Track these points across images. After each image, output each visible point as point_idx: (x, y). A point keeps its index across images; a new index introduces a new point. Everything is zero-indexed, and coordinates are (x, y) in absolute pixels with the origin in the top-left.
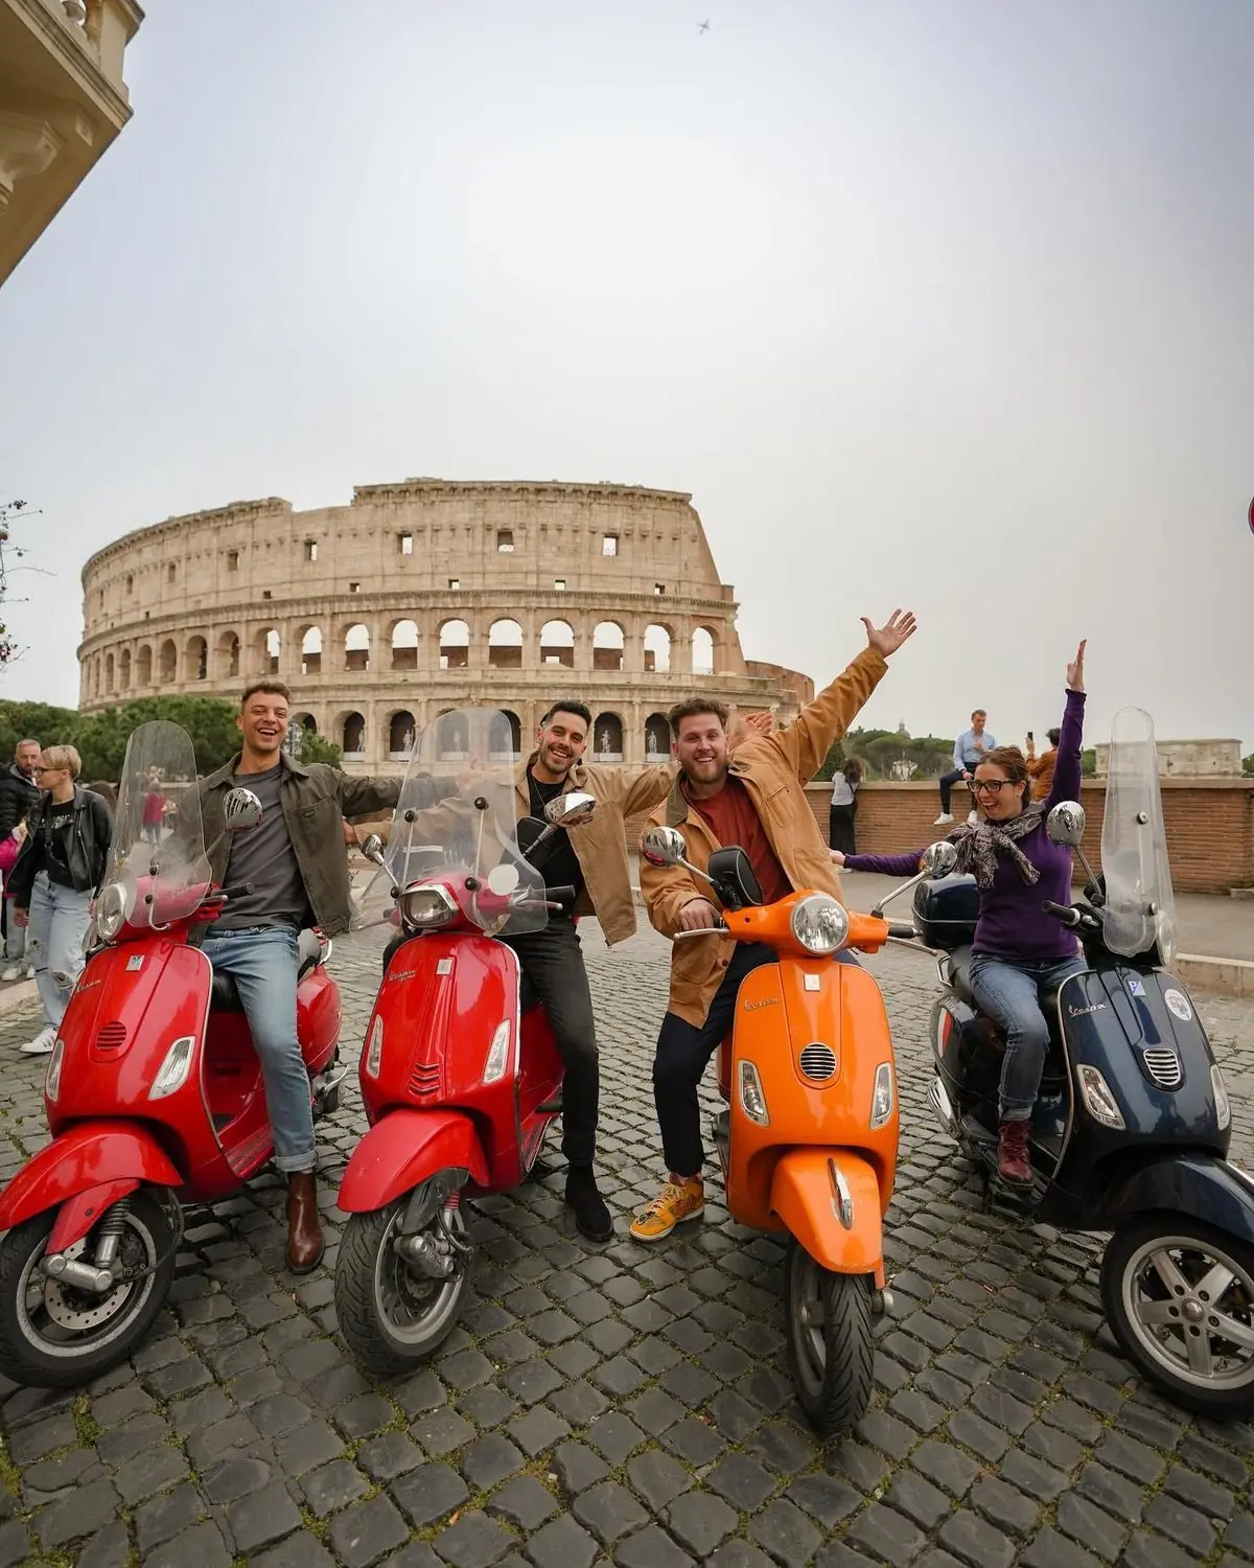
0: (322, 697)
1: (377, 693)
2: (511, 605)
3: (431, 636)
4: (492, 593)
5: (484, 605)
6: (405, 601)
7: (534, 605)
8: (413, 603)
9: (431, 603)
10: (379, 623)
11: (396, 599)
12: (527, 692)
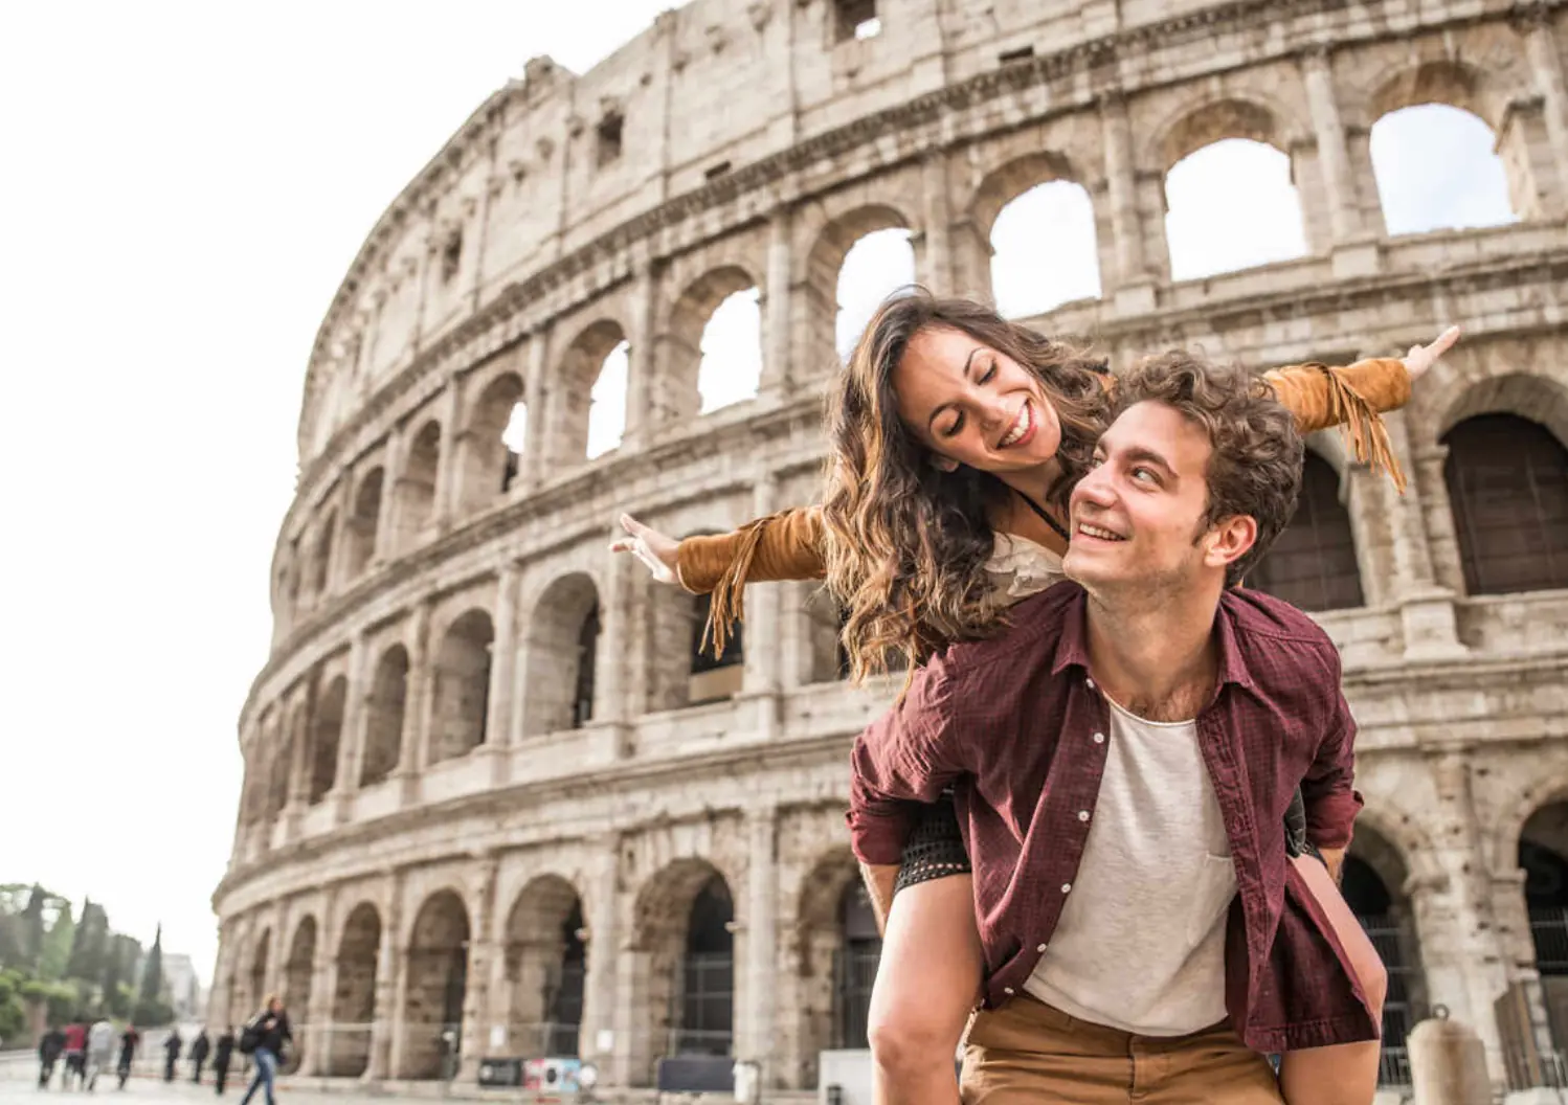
0: (614, 509)
1: (781, 444)
2: (1235, 59)
3: (953, 229)
4: (1151, 37)
5: (1131, 83)
6: (864, 151)
7: (1322, 37)
8: (889, 148)
9: (947, 128)
10: (788, 238)
11: (834, 154)
12: (1350, 320)
